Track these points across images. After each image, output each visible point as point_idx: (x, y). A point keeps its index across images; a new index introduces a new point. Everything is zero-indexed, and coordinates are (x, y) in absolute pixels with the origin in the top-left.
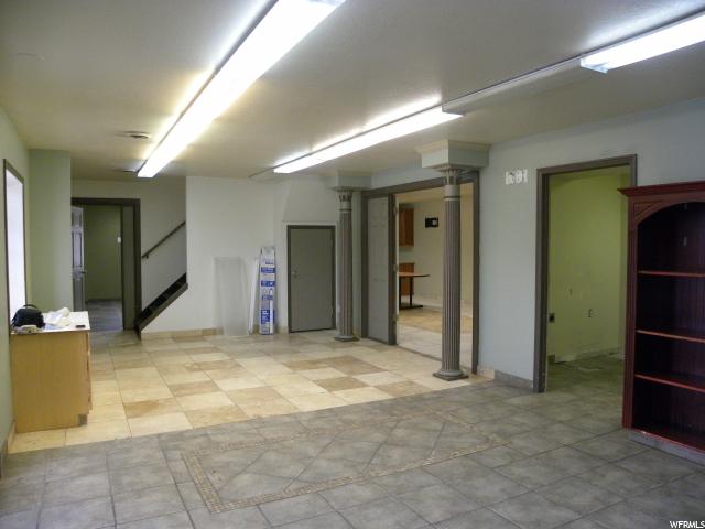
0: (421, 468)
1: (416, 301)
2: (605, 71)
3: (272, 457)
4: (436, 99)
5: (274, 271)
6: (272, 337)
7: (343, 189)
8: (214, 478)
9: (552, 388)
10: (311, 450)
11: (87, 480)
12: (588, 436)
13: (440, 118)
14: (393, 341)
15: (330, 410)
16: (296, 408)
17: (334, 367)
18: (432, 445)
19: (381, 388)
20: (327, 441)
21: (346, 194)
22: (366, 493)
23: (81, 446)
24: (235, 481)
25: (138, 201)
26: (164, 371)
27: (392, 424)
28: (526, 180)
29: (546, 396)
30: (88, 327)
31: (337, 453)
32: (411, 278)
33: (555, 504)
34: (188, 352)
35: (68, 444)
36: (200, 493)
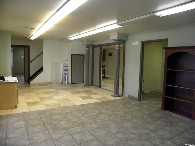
0: (109, 120)
1: (106, 76)
2: (161, 17)
3: (69, 117)
4: (115, 21)
5: (68, 67)
6: (67, 85)
7: (88, 45)
8: (54, 122)
9: (143, 100)
10: (80, 115)
11: (19, 123)
12: (152, 112)
13: (116, 26)
14: (100, 86)
15: (84, 105)
16: (75, 104)
17: (84, 93)
18: (112, 114)
19: (98, 99)
20: (84, 113)
21: (88, 46)
22: (95, 126)
23: (16, 114)
24: (60, 123)
25: (29, 46)
26: (37, 94)
27: (101, 108)
28: (138, 44)
29: (142, 102)
30: (17, 81)
31: (87, 116)
32: (105, 69)
33: (144, 129)
34: (43, 89)
35: (12, 113)
36: (50, 126)
